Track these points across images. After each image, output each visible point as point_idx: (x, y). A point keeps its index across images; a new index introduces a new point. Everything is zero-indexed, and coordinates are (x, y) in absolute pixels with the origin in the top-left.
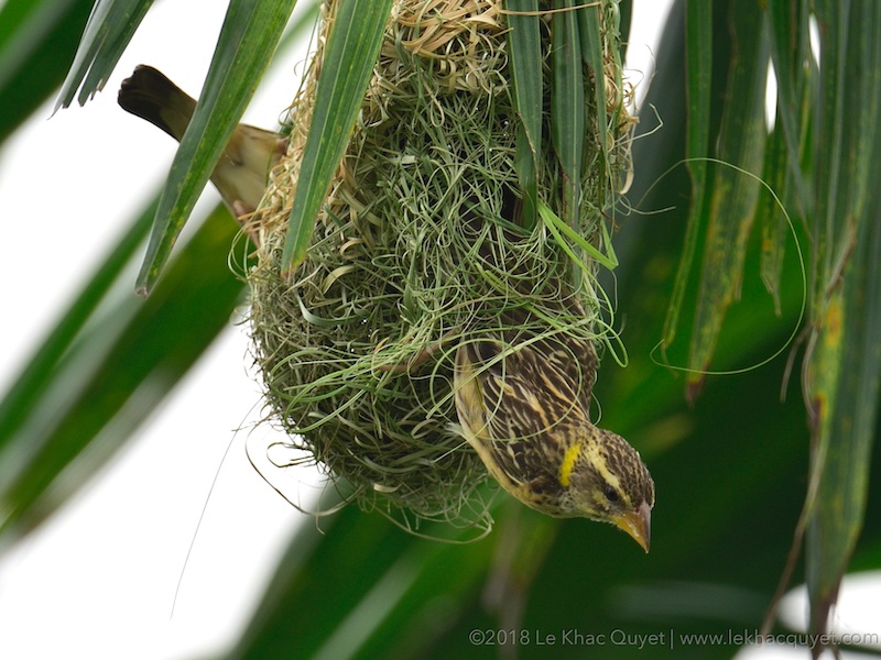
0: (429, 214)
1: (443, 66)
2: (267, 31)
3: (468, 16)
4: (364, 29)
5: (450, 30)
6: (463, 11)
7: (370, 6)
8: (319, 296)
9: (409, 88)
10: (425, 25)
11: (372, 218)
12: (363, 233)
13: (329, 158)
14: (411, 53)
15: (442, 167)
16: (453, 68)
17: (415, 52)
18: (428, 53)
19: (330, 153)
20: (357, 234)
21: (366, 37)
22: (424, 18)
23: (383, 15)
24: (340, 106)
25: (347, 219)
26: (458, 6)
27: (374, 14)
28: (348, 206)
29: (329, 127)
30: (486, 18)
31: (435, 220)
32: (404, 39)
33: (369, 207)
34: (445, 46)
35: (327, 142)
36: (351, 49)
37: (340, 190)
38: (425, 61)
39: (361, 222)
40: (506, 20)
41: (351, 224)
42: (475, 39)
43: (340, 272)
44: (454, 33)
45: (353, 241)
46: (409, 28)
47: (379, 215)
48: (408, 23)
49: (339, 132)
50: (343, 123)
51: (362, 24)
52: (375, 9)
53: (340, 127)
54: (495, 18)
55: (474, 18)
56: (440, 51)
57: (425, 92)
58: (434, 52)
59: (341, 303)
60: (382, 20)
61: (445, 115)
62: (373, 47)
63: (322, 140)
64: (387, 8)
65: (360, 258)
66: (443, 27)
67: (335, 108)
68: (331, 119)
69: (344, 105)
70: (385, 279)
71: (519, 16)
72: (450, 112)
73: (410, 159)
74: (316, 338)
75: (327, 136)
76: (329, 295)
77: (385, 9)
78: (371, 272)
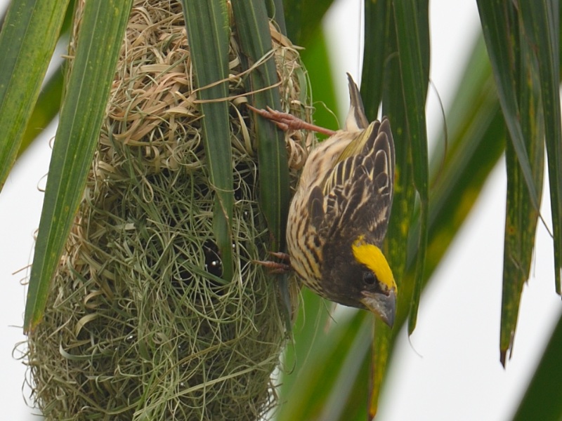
0: (149, 273)
1: (148, 152)
2: (11, 133)
3: (168, 107)
4: (85, 124)
5: (153, 121)
6: (163, 104)
7: (89, 105)
8: (73, 338)
9: (123, 171)
10: (131, 119)
11: (108, 274)
12: (102, 286)
13: (59, 234)
14: (121, 143)
15: (157, 233)
16: (157, 152)
17: (125, 142)
18: (136, 143)
19: (60, 228)
20: (97, 287)
21: (86, 131)
22: (130, 113)
23: (100, 112)
24: (67, 189)
25: (88, 276)
26: (157, 100)
27: (93, 111)
28: (88, 265)
29: (59, 207)
30: (180, 110)
31: (154, 277)
32: (116, 132)
33: (105, 265)
34: (150, 134)
35: (57, 220)
36: (75, 142)
37: (80, 252)
38: (134, 149)
39: (99, 277)
40: (200, 108)
41: (92, 279)
42: (173, 126)
43: (85, 320)
44: (155, 124)
45: (94, 293)
46: (118, 122)
47: (112, 271)
48: (118, 118)
49: (67, 211)
50: (70, 203)
51: (83, 120)
52: (93, 106)
53: (68, 207)
54: (189, 108)
55: (173, 110)
56: (146, 138)
57: (136, 173)
58: (140, 141)
59: (89, 344)
60: (99, 116)
61: (155, 191)
62: (93, 139)
63: (54, 219)
64: (103, 106)
65: (101, 306)
66: (146, 120)
67: (62, 192)
68: (60, 200)
69: (71, 188)
70: (123, 322)
71: (211, 104)
72: (157, 188)
73: (131, 226)
74: (74, 373)
75: (57, 215)
76: (80, 338)
77: (101, 106)
78: (112, 318)
